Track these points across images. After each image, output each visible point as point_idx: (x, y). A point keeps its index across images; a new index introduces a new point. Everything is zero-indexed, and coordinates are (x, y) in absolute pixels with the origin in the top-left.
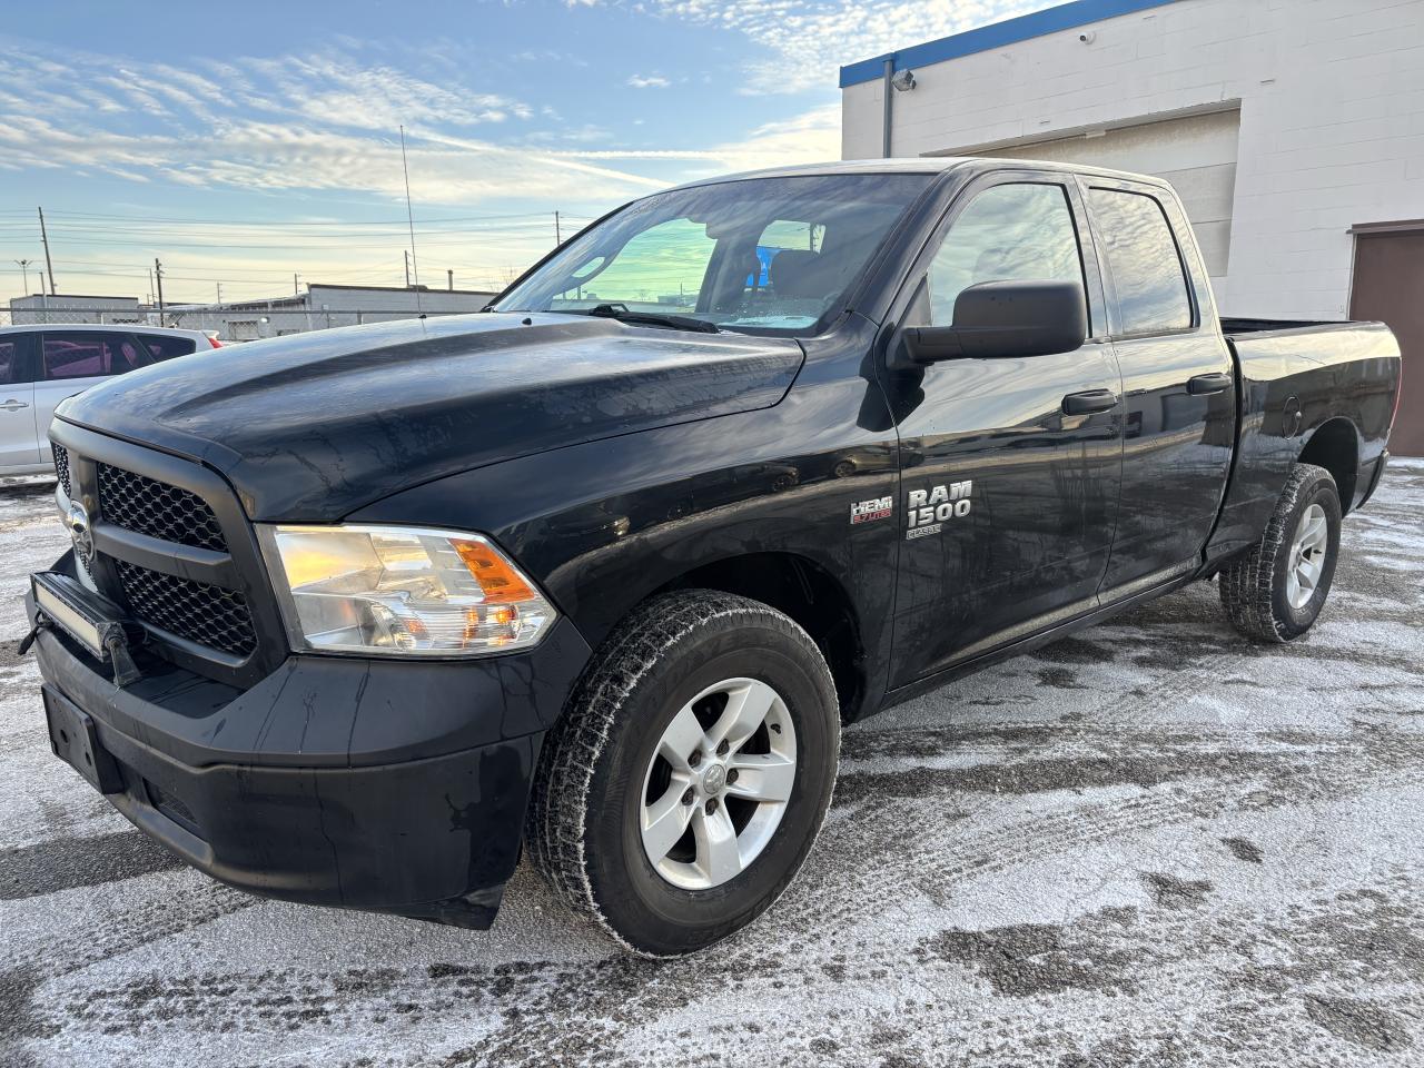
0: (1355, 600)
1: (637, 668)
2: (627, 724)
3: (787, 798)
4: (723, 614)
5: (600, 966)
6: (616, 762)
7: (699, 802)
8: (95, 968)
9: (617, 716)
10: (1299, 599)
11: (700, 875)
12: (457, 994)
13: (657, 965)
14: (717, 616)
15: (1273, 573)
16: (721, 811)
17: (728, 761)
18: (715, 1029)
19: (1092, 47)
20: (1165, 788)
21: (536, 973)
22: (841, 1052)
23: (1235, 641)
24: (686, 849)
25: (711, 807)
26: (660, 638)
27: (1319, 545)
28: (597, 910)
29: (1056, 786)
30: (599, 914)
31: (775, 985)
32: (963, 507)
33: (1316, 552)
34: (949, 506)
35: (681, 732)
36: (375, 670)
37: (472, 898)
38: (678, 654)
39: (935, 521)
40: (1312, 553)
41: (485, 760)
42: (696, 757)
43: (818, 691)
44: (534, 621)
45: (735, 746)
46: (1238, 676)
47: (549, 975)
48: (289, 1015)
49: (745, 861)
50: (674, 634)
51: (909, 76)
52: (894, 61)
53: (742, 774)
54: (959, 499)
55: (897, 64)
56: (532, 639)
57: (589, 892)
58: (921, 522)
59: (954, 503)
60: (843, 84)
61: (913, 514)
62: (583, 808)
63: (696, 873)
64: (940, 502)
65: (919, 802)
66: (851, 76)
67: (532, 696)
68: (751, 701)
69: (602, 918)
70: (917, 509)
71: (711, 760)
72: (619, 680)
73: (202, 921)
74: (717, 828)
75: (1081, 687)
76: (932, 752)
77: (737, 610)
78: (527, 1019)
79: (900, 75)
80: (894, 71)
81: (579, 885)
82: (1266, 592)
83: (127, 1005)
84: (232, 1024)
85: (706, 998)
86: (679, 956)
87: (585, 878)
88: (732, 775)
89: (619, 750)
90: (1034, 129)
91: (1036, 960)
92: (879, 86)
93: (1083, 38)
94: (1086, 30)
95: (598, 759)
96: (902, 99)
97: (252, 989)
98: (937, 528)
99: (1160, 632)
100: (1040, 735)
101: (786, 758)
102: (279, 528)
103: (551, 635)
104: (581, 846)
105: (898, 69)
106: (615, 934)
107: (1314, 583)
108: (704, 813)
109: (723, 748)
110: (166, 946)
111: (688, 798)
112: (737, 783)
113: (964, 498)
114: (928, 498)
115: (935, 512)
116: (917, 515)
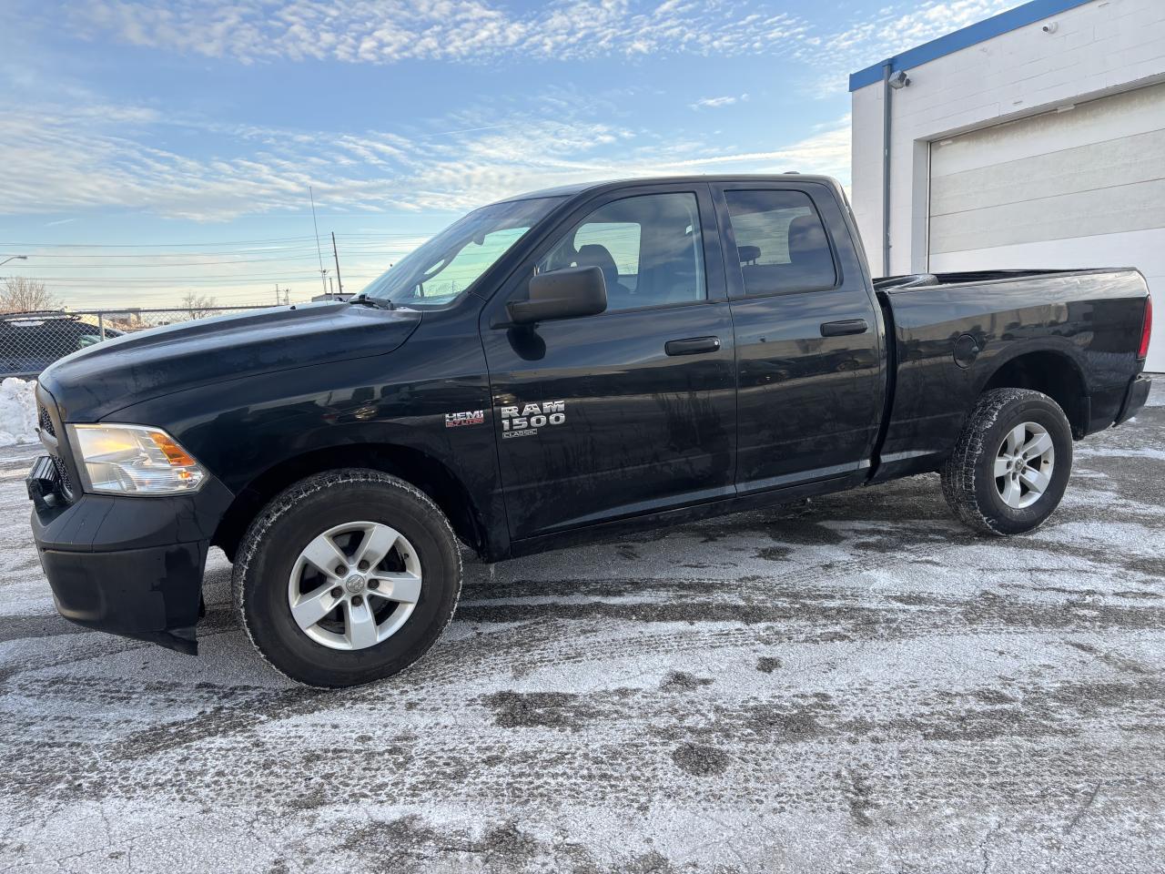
0: (1124, 506)
1: (279, 510)
2: (269, 541)
3: (415, 601)
4: (345, 481)
6: (261, 563)
7: (346, 598)
8: (46, 669)
9: (264, 537)
10: (1017, 502)
11: (346, 642)
12: (201, 697)
14: (340, 482)
16: (365, 606)
17: (369, 574)
18: (313, 725)
19: (1054, 36)
21: (250, 691)
23: (963, 534)
24: (335, 621)
25: (357, 601)
26: (299, 493)
28: (259, 650)
29: (674, 619)
30: (260, 653)
31: (371, 709)
32: (557, 419)
33: (1046, 462)
34: (543, 419)
35: (321, 551)
36: (118, 502)
37: (175, 632)
38: (307, 503)
39: (529, 427)
40: (1042, 464)
41: (168, 556)
43: (431, 533)
44: (199, 476)
45: (373, 565)
46: (930, 558)
47: (254, 694)
48: (112, 698)
49: (380, 638)
50: (306, 491)
51: (903, 76)
52: (891, 64)
53: (381, 583)
54: (551, 413)
55: (895, 67)
56: (196, 489)
57: (251, 639)
58: (515, 428)
59: (548, 415)
60: (851, 90)
61: (506, 423)
62: (242, 588)
64: (532, 415)
66: (858, 81)
67: (195, 519)
68: (381, 538)
69: (262, 656)
70: (511, 419)
71: (353, 570)
72: (268, 517)
73: (111, 653)
74: (360, 617)
77: (357, 478)
79: (896, 75)
80: (892, 71)
81: (246, 635)
82: (971, 493)
83: (45, 686)
84: (84, 699)
85: (326, 711)
87: (248, 630)
88: (374, 584)
89: (263, 557)
90: (1011, 109)
91: (540, 711)
92: (880, 87)
93: (1045, 29)
94: (1047, 23)
95: (250, 561)
96: (900, 96)
97: (106, 685)
98: (531, 432)
99: (907, 525)
100: (708, 588)
101: (415, 575)
102: (76, 426)
103: (206, 487)
104: (243, 610)
105: (895, 72)
106: (274, 667)
107: (1043, 487)
108: (349, 604)
109: (363, 565)
110: (85, 663)
111: (336, 593)
112: (378, 589)
113: (557, 412)
114: (520, 412)
115: (529, 421)
116: (511, 424)
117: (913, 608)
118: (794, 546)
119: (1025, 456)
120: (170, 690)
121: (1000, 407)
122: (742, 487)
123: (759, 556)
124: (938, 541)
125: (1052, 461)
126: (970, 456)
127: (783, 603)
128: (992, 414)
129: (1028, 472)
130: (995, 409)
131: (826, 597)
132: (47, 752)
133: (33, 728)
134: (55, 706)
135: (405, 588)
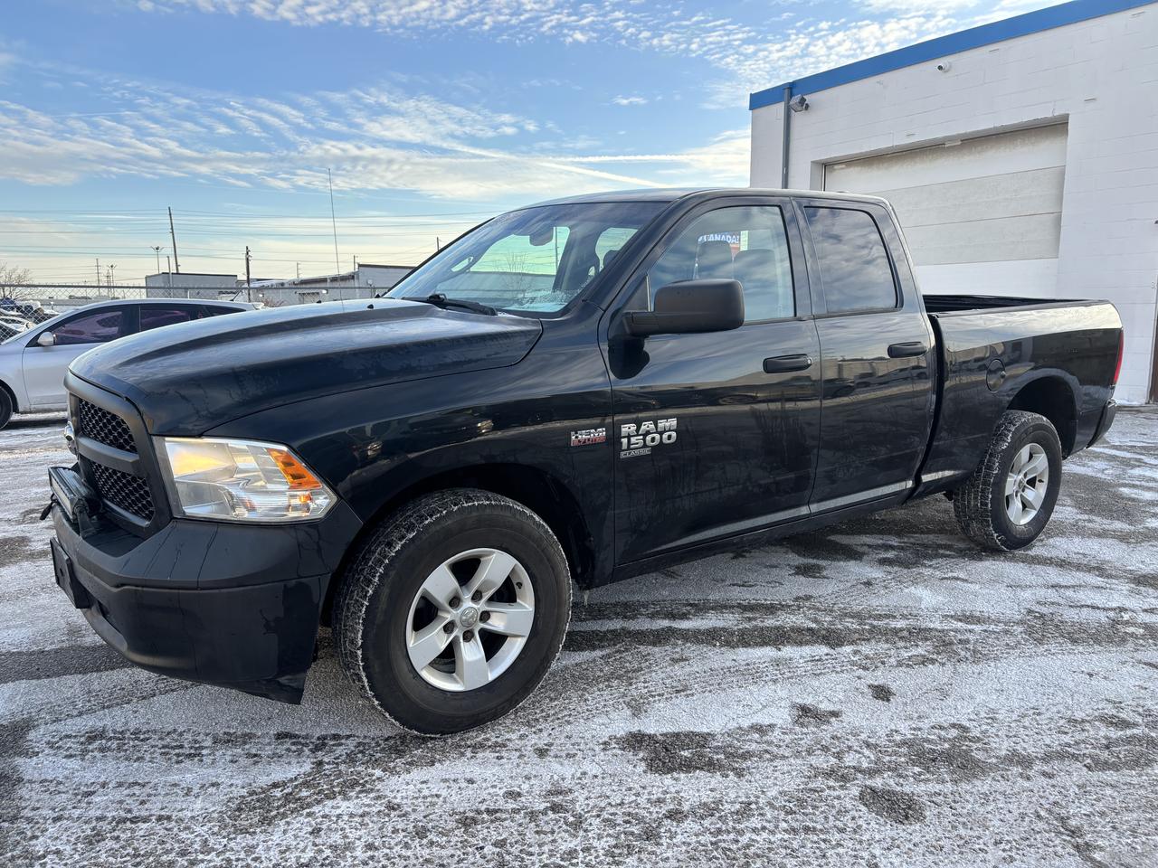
0: (1090, 521)
1: (403, 537)
2: (392, 573)
3: (527, 633)
4: (470, 504)
5: (387, 740)
6: (384, 598)
7: (458, 632)
8: (70, 722)
9: (386, 568)
10: (1019, 518)
11: (457, 682)
12: (288, 750)
13: (425, 740)
14: (465, 505)
15: (990, 496)
16: (476, 640)
17: (481, 606)
18: (445, 781)
19: (948, 74)
20: (848, 649)
21: (343, 741)
22: (523, 799)
23: (969, 549)
24: (447, 660)
25: (468, 636)
26: (422, 518)
27: (1041, 474)
28: (373, 696)
29: (764, 644)
30: (374, 699)
31: (498, 758)
32: (669, 437)
33: (1040, 481)
34: (657, 436)
35: (440, 582)
36: (221, 529)
37: (283, 680)
38: (433, 529)
39: (645, 446)
40: (1037, 482)
41: (287, 591)
42: (455, 601)
43: (548, 560)
44: (323, 502)
45: (487, 596)
46: (955, 575)
47: (351, 744)
48: (178, 755)
49: (492, 676)
50: (431, 516)
51: (803, 100)
52: (791, 88)
53: (493, 615)
54: (665, 431)
55: (794, 90)
56: (320, 514)
57: (366, 684)
58: (632, 446)
59: (661, 434)
60: (752, 108)
61: (625, 441)
62: (360, 627)
63: (456, 681)
64: (648, 433)
65: (656, 649)
66: (758, 101)
67: (319, 550)
68: (497, 565)
69: (376, 702)
70: (629, 437)
71: (467, 603)
72: (390, 545)
73: (144, 698)
74: (471, 652)
75: (824, 577)
76: (684, 616)
77: (482, 501)
78: (327, 767)
79: (796, 99)
80: (791, 95)
81: (360, 679)
82: (986, 510)
83: (82, 743)
84: (142, 758)
85: (448, 762)
86: (438, 736)
87: (363, 674)
88: (485, 616)
89: (386, 591)
90: (901, 140)
91: (686, 753)
92: (780, 108)
93: (940, 68)
94: (943, 62)
95: (372, 596)
96: (798, 119)
97: (161, 739)
98: (646, 451)
99: (912, 540)
100: (771, 609)
101: (526, 606)
102: (167, 439)
103: (333, 513)
104: (359, 652)
105: (794, 95)
106: (387, 715)
107: (1038, 505)
108: (461, 640)
109: (477, 597)
110: (117, 711)
111: (449, 628)
112: (489, 621)
113: (670, 430)
114: (638, 430)
115: (644, 440)
116: (629, 441)
117: (977, 628)
118: (822, 563)
119: (1025, 475)
120: (245, 743)
121: (1013, 429)
122: (815, 508)
123: (797, 574)
124: (948, 556)
125: (1046, 480)
126: (988, 475)
127: (852, 624)
128: (1007, 436)
129: (1026, 490)
130: (1010, 431)
131: (887, 616)
132: (133, 831)
133: (96, 799)
134: (107, 769)
135: (516, 620)
